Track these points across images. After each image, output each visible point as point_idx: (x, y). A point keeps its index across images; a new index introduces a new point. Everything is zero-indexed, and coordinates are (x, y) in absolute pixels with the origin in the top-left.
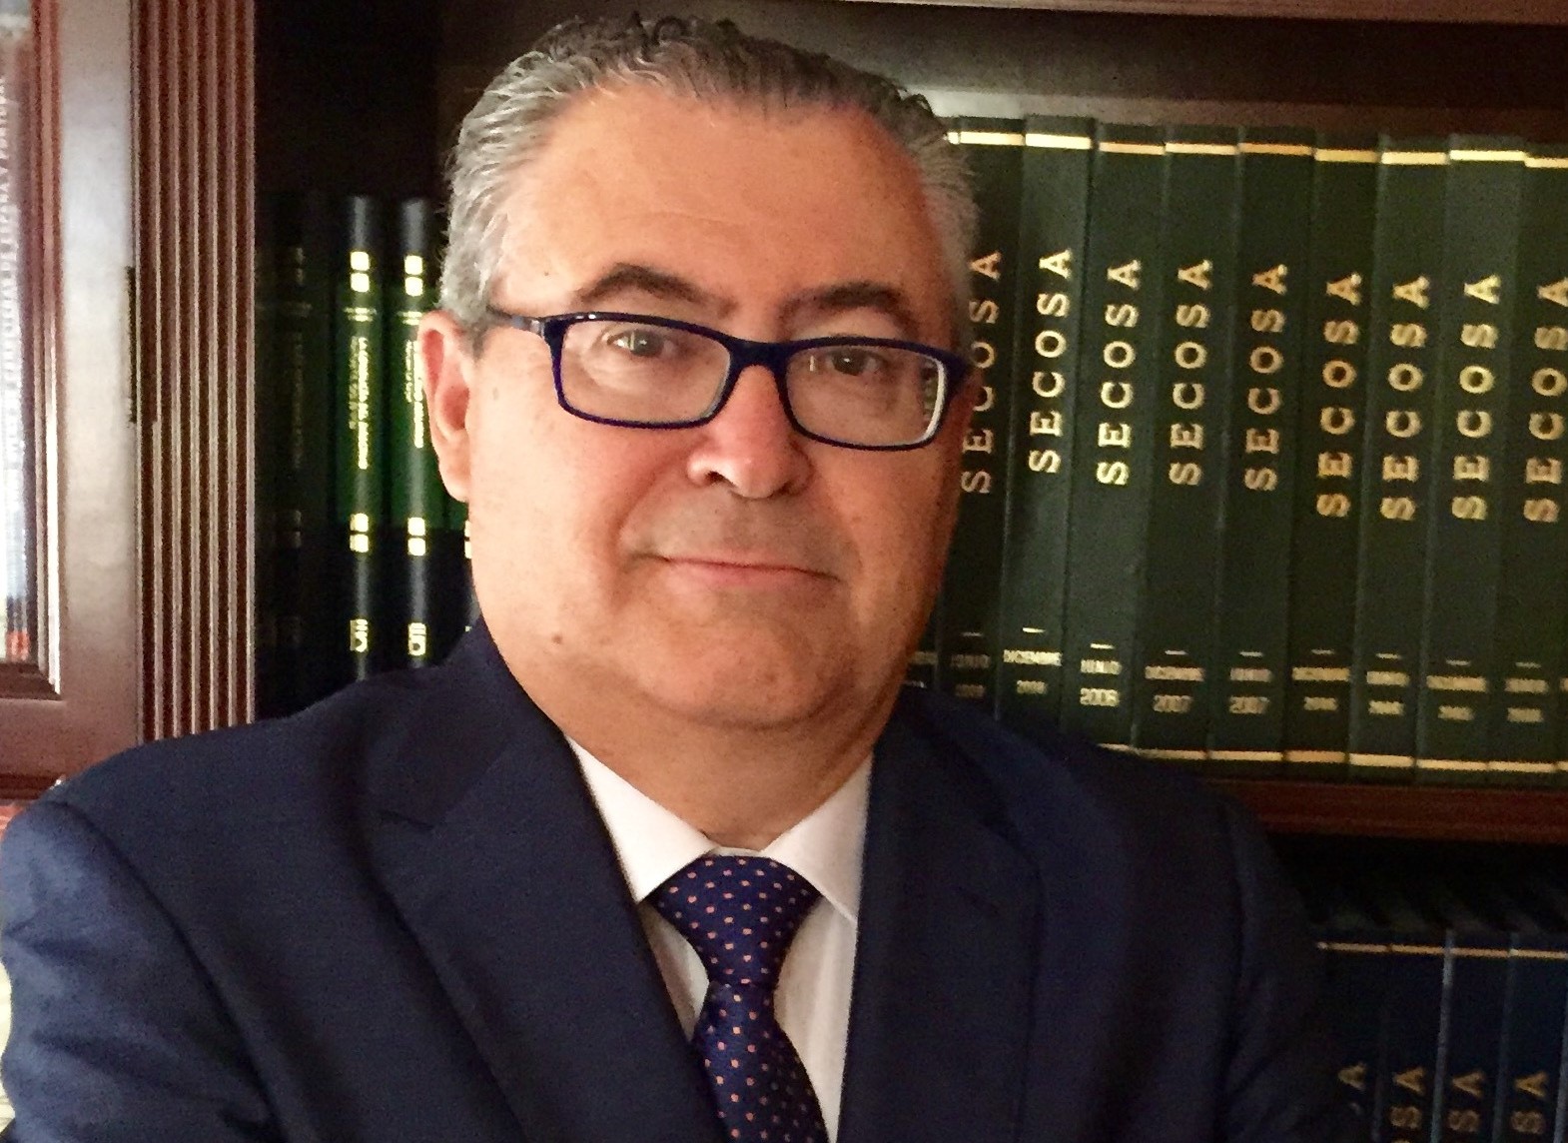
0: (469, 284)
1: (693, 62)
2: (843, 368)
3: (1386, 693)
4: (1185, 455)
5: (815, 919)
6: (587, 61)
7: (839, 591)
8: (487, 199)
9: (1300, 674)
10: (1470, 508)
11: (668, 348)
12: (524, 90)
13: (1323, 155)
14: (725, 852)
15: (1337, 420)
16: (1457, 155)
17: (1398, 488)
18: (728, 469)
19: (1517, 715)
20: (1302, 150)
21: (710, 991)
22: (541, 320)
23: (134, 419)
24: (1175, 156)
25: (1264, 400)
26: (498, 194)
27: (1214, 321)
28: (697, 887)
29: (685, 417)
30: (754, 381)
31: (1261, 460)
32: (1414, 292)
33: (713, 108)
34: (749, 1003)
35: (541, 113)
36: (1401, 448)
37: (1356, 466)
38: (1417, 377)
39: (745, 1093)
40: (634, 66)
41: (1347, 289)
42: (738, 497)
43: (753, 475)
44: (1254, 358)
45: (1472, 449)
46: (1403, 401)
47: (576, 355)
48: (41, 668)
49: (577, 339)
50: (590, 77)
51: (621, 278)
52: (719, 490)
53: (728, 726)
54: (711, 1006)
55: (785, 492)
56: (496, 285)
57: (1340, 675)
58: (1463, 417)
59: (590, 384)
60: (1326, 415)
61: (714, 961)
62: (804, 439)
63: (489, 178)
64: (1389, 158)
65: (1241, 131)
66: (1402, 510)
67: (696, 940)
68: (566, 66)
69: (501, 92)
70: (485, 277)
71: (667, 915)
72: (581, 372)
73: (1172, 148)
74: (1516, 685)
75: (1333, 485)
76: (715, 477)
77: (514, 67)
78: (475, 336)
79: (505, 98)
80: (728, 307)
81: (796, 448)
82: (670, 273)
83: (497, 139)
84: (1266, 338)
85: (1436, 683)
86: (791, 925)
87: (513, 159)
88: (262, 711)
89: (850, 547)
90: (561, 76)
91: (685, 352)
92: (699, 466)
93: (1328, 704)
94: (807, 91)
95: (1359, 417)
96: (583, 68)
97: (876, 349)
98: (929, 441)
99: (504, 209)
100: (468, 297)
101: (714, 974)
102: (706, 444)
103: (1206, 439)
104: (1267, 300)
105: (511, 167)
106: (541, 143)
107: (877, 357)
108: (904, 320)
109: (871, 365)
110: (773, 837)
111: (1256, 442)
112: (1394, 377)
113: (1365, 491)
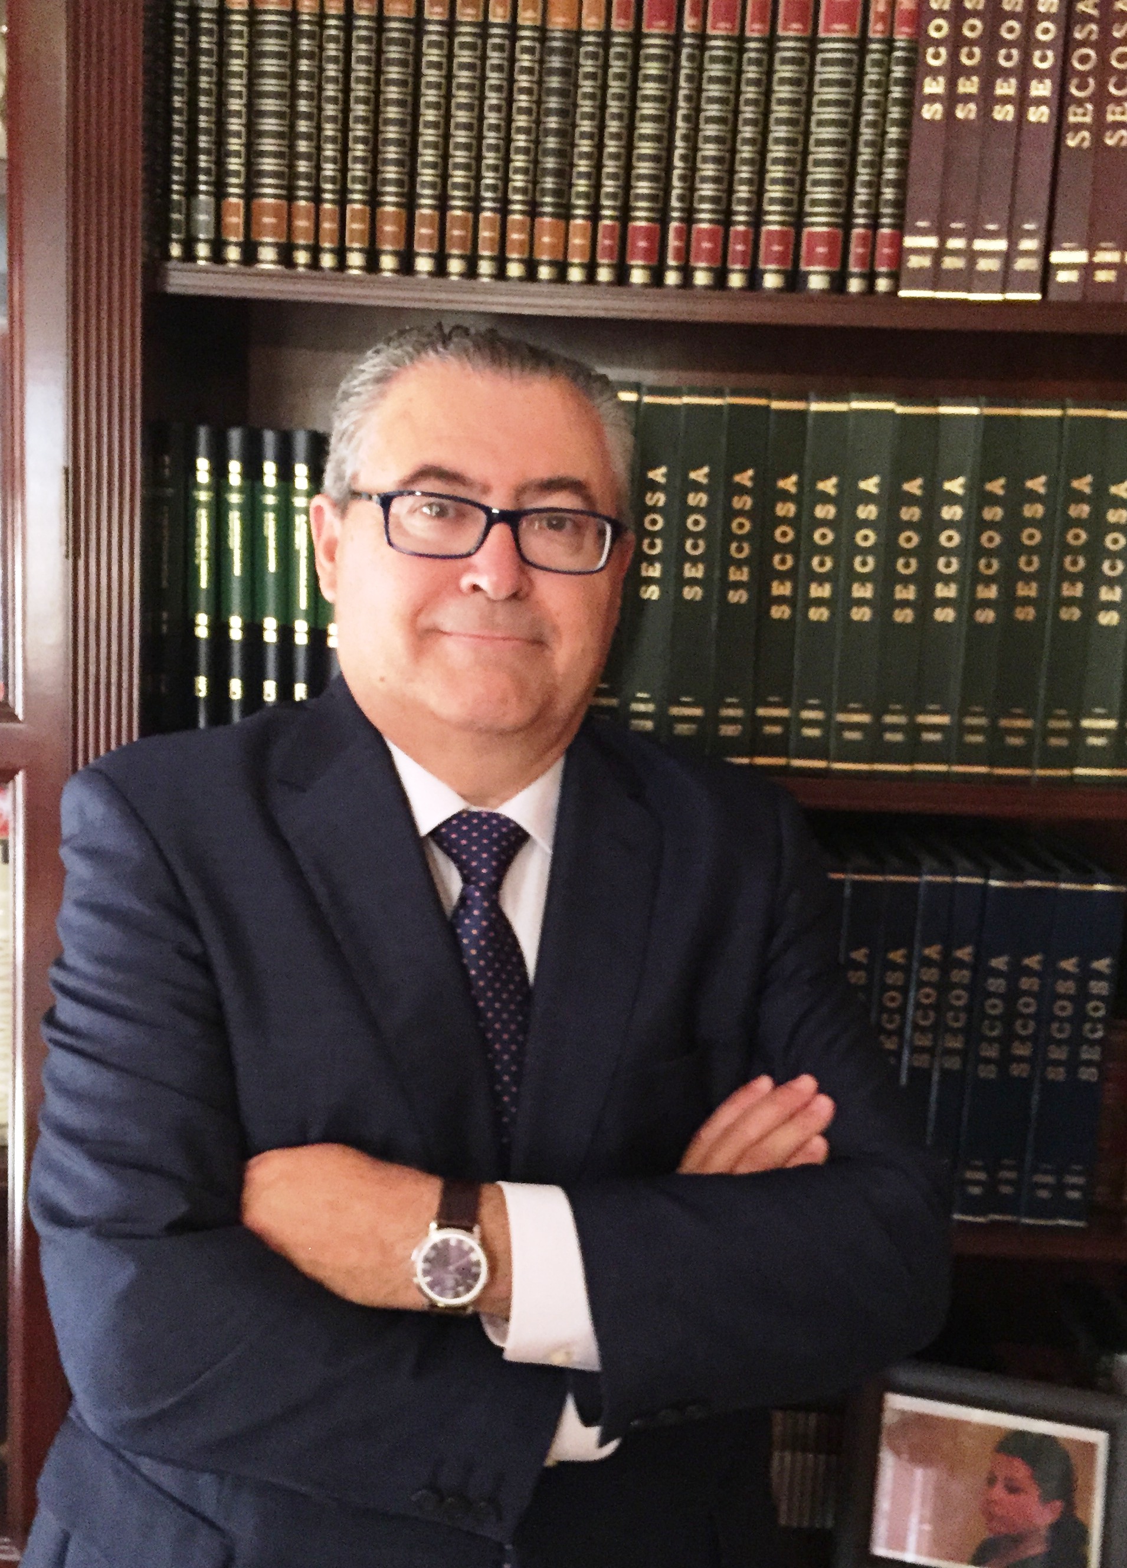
0: (340, 477)
1: (472, 350)
2: (551, 526)
3: (811, 723)
4: (693, 582)
5: (526, 849)
6: (410, 349)
7: (547, 653)
8: (352, 428)
9: (761, 712)
10: (862, 614)
11: (451, 513)
12: (374, 366)
13: (776, 405)
14: (475, 809)
15: (783, 561)
16: (856, 405)
17: (819, 602)
18: (484, 583)
19: (889, 736)
20: (762, 402)
21: (463, 889)
22: (379, 495)
23: (67, 556)
24: (687, 405)
25: (740, 549)
26: (358, 424)
27: (710, 503)
28: (457, 829)
29: (458, 553)
30: (500, 531)
31: (737, 585)
32: (828, 486)
33: (482, 377)
34: (484, 897)
35: (382, 379)
36: (821, 579)
37: (795, 589)
38: (831, 536)
39: (480, 950)
40: (436, 351)
41: (789, 484)
42: (489, 599)
43: (497, 586)
44: (734, 525)
45: (863, 579)
46: (823, 551)
47: (398, 517)
48: (11, 703)
49: (398, 507)
50: (411, 359)
51: (426, 472)
52: (478, 596)
53: (480, 731)
54: (463, 899)
55: (515, 596)
56: (355, 477)
57: (784, 713)
58: (858, 560)
59: (405, 533)
60: (777, 558)
61: (465, 872)
62: (527, 568)
63: (355, 416)
64: (815, 407)
65: (727, 390)
66: (821, 615)
67: (455, 859)
68: (399, 352)
69: (362, 367)
70: (348, 473)
71: (440, 845)
72: (399, 526)
73: (686, 400)
74: (889, 719)
75: (781, 600)
76: (476, 588)
77: (369, 353)
78: (342, 507)
79: (363, 371)
80: (486, 489)
81: (522, 572)
82: (453, 471)
83: (358, 394)
84: (741, 513)
85: (841, 717)
86: (511, 852)
87: (367, 405)
88: (143, 733)
89: (555, 629)
90: (394, 358)
91: (461, 516)
92: (466, 581)
93: (777, 730)
94: (535, 368)
95: (797, 559)
96: (408, 353)
97: (570, 515)
98: (602, 569)
99: (358, 435)
100: (339, 485)
101: (466, 880)
102: (470, 569)
103: (706, 572)
104: (742, 490)
105: (366, 410)
106: (382, 395)
107: (570, 519)
108: (588, 498)
109: (569, 525)
110: (504, 800)
111: (735, 574)
112: (817, 536)
113: (800, 604)
